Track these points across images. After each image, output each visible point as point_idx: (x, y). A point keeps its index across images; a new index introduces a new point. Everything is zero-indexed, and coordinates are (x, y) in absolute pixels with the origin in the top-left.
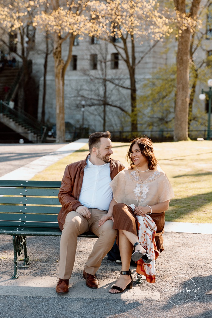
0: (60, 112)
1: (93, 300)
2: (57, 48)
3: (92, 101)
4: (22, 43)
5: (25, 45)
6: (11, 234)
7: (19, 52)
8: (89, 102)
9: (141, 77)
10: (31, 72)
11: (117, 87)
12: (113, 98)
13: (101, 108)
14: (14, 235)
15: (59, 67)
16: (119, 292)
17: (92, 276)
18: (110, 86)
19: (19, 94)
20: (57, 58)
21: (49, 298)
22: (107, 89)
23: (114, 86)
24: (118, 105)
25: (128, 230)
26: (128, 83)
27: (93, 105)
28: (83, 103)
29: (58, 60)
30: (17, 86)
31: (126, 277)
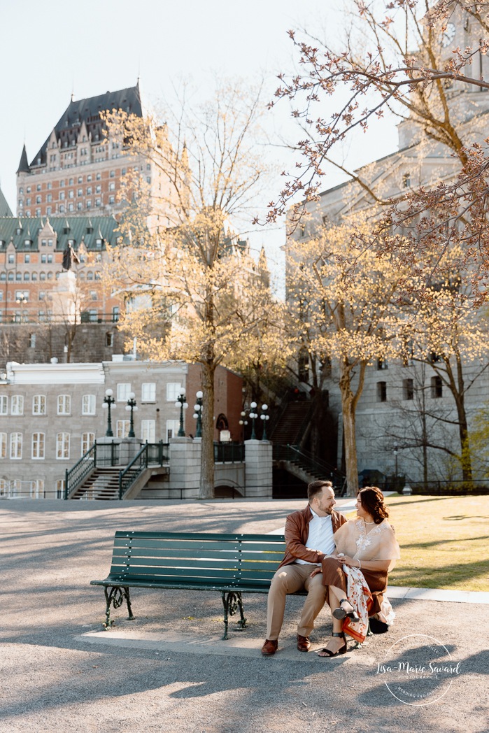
0: (350, 457)
1: (299, 662)
2: (343, 377)
3: (406, 440)
4: (314, 371)
5: (318, 372)
6: (220, 590)
7: (311, 382)
8: (401, 444)
9: (472, 407)
10: (328, 405)
11: (439, 421)
12: (435, 436)
13: (419, 450)
14: (224, 592)
15: (347, 400)
16: (328, 655)
17: (304, 638)
18: (429, 420)
19: (312, 434)
20: (344, 389)
21: (253, 659)
22: (427, 425)
23: (435, 420)
24: (443, 445)
25: (336, 585)
26: (454, 415)
27: (409, 446)
28: (395, 444)
29: (345, 392)
30: (309, 424)
31: (338, 639)
